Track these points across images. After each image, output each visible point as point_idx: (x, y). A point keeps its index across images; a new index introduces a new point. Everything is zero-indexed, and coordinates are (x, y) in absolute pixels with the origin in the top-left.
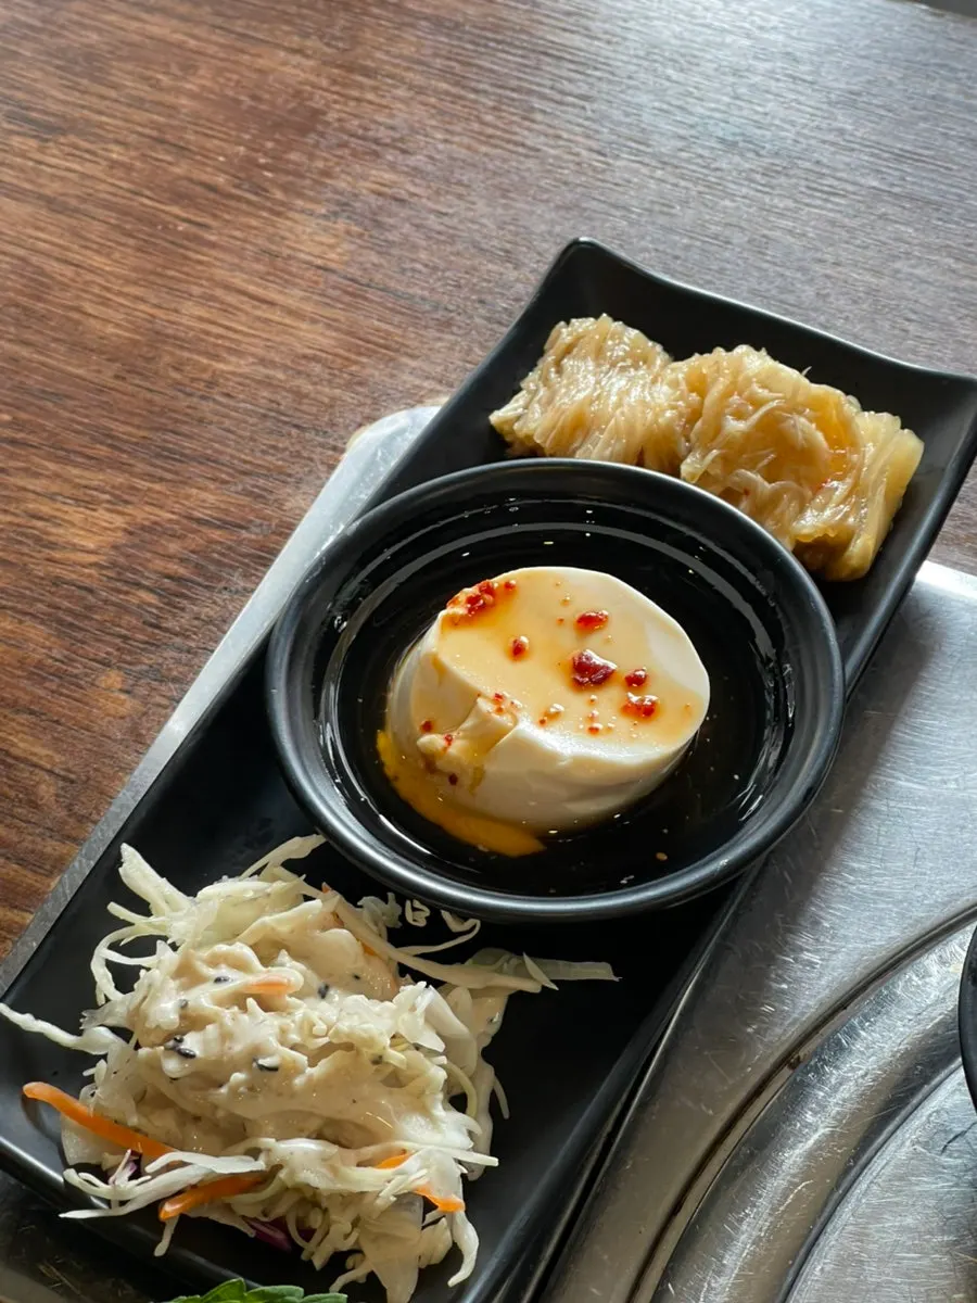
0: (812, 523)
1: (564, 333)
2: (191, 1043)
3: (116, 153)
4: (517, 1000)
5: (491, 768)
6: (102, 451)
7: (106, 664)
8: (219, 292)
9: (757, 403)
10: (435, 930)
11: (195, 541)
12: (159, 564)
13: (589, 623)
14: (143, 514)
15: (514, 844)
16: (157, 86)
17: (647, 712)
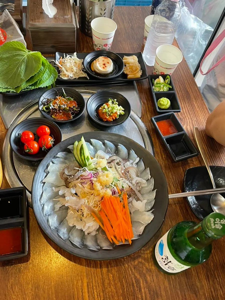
13: (108, 63)
17: (104, 68)
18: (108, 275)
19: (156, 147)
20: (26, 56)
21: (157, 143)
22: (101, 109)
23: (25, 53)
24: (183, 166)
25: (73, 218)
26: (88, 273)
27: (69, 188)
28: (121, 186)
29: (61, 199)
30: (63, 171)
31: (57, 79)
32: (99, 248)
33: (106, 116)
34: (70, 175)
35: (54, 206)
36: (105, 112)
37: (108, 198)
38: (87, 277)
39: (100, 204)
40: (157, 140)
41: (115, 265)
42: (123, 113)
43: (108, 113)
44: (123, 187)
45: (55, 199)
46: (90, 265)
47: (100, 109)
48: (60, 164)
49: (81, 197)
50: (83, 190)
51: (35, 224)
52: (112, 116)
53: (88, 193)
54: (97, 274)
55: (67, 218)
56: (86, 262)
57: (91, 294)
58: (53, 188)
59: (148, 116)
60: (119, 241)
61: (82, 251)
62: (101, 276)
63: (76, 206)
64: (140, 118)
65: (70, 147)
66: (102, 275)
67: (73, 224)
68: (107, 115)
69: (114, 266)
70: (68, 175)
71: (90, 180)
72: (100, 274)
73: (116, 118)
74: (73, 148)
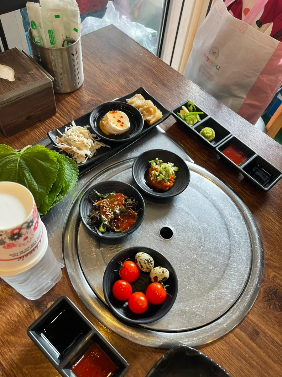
0: (148, 118)
1: (136, 95)
2: (69, 136)
3: (108, 67)
4: (102, 146)
5: (107, 126)
6: (92, 92)
7: (83, 109)
8: (110, 82)
9: (148, 105)
10: (96, 138)
11: (96, 102)
12: (92, 103)
13: (122, 117)
14: (93, 98)
15: (107, 134)
16: (115, 62)
17: (122, 126)
20: (19, 158)
22: (153, 180)
23: (16, 156)
31: (78, 169)
33: (166, 183)
36: (161, 179)
42: (176, 169)
43: (166, 178)
52: (171, 180)
56: (278, 366)
68: (166, 181)
73: (174, 179)
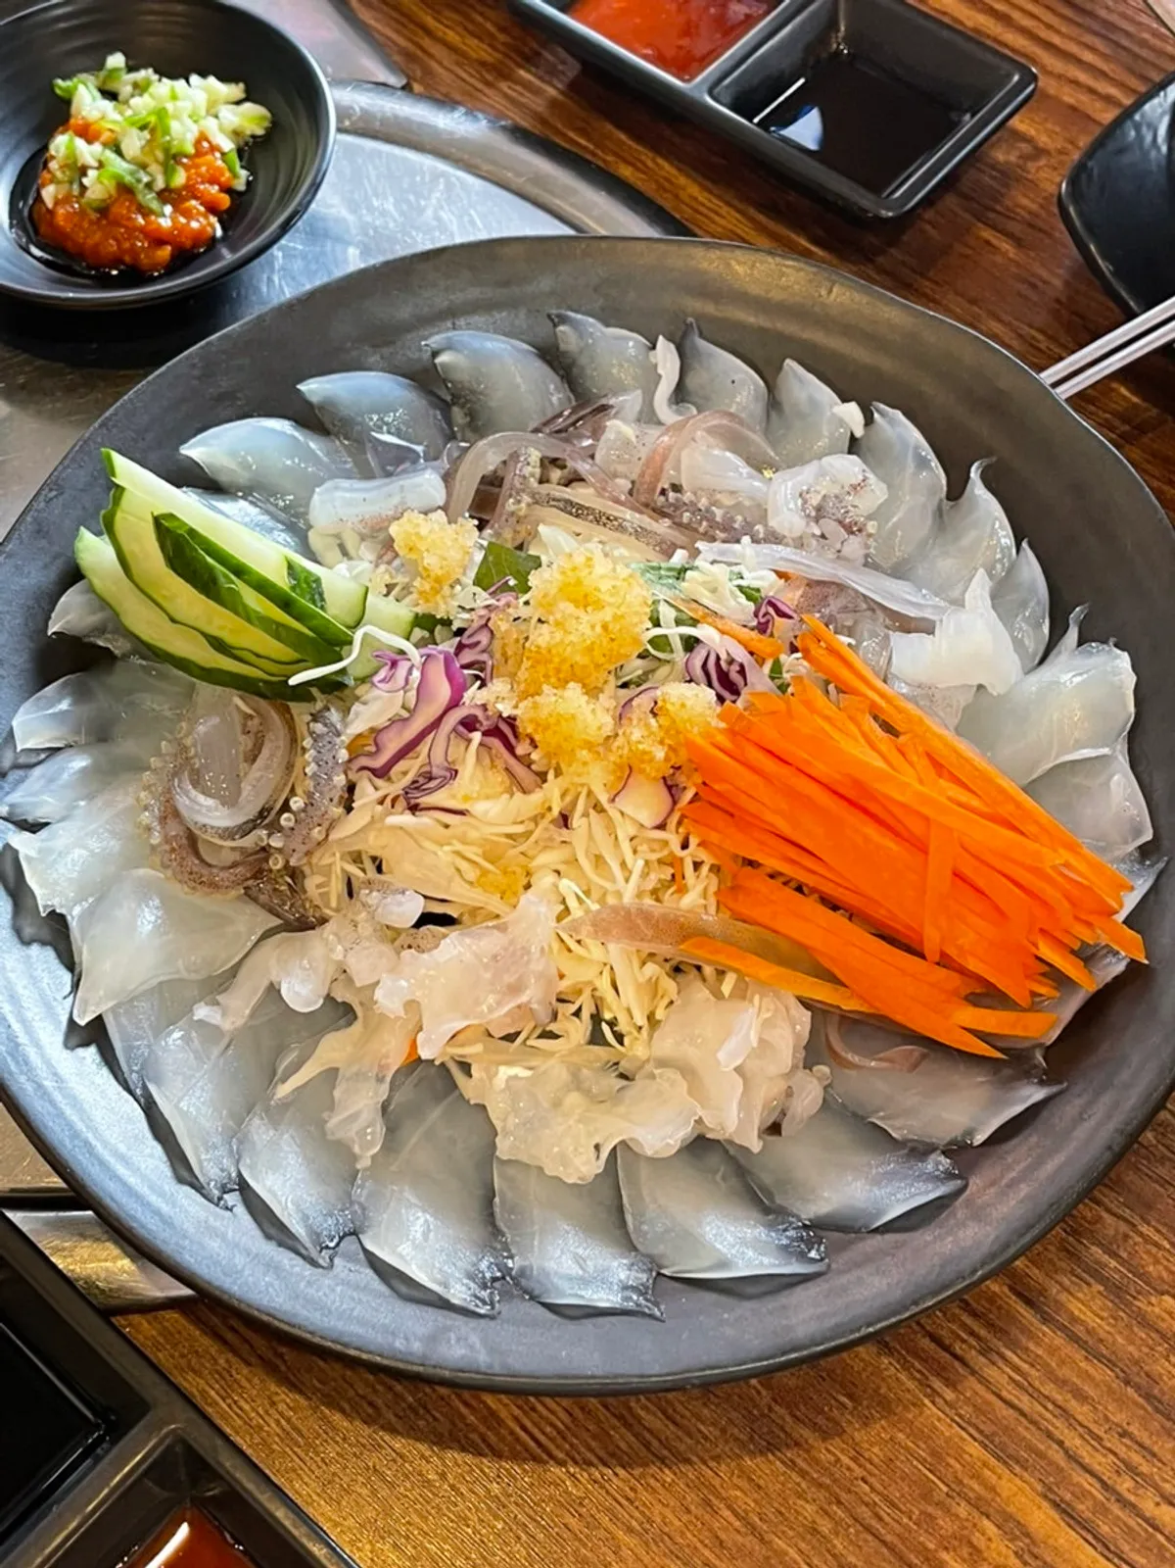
18: (1144, 1321)
19: (697, 211)
21: (682, 180)
22: (57, 203)
24: (992, 215)
25: (557, 1104)
26: (988, 1429)
27: (323, 921)
28: (735, 597)
29: (333, 1049)
30: (174, 829)
32: (945, 1162)
34: (263, 814)
35: (324, 1133)
37: (720, 739)
38: (1006, 1458)
39: (693, 841)
40: (660, 161)
41: (1127, 1214)
42: (251, 118)
43: (146, 179)
44: (749, 593)
45: (284, 1080)
46: (956, 1356)
47: (50, 204)
48: (90, 797)
49: (494, 903)
50: (464, 842)
51: (273, 1404)
52: (190, 191)
53: (519, 829)
54: (1061, 1383)
55: (504, 1148)
57: (1138, 1552)
58: (202, 1012)
59: (452, 36)
60: (1035, 1004)
61: (844, 1279)
62: (1101, 1373)
63: (515, 989)
64: (403, 88)
65: (69, 615)
66: (1099, 1357)
67: (597, 1147)
69: (1123, 1227)
70: (240, 819)
71: (461, 729)
72: (1079, 1355)
73: (228, 190)
74: (103, 604)
